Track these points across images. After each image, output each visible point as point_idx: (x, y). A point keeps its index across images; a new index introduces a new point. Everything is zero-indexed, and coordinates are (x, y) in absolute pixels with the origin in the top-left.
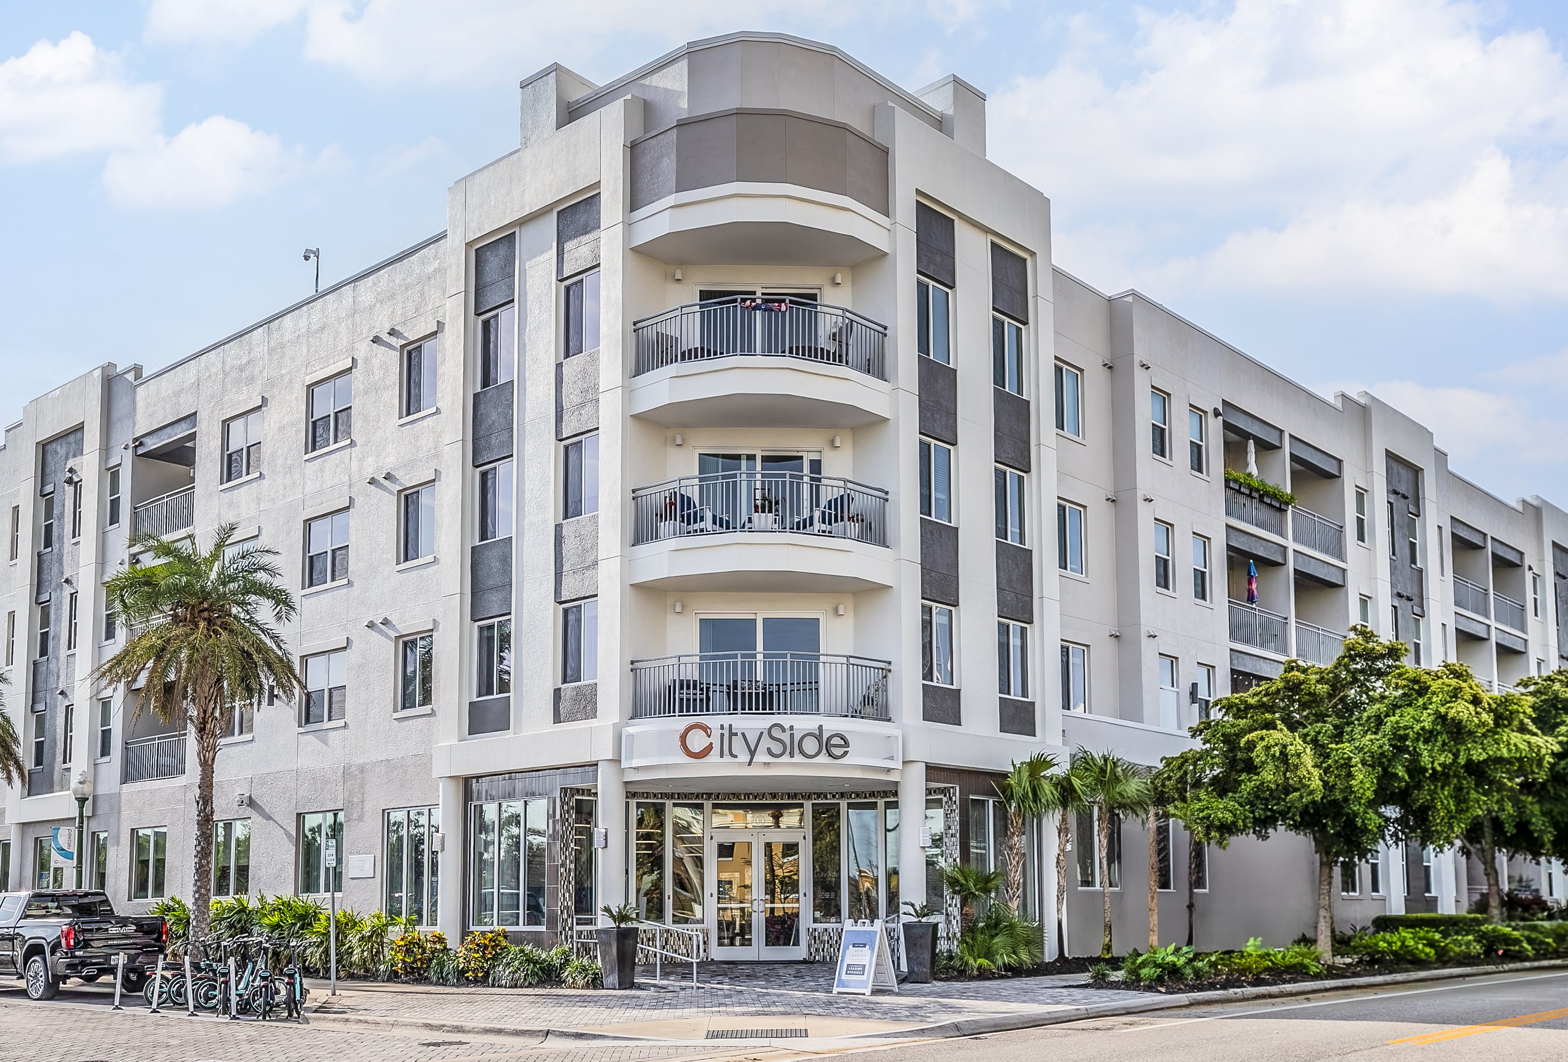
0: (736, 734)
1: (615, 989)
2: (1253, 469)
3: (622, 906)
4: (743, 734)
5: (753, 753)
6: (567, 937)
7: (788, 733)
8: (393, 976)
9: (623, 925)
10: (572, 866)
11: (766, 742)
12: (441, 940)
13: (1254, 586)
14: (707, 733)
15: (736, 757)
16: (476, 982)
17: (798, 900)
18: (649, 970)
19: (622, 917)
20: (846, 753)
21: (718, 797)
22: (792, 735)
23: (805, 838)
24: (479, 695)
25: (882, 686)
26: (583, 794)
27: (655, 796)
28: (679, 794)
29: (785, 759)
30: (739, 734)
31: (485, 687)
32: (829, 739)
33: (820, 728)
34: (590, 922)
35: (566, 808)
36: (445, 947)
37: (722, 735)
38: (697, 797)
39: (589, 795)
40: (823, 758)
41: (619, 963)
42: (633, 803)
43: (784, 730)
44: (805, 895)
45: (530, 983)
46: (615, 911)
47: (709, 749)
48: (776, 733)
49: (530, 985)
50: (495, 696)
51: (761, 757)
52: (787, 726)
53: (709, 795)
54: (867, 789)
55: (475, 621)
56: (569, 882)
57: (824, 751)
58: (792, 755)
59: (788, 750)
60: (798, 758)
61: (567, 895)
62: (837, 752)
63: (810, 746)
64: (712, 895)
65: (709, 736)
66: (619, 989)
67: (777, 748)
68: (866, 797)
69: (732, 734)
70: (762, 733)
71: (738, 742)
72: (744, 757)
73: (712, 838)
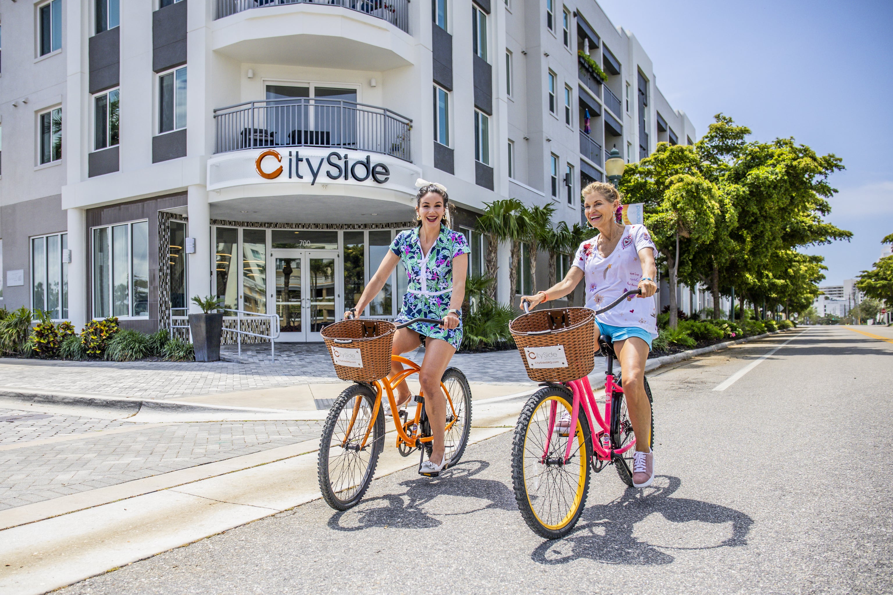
0: (301, 160)
1: (204, 362)
2: (587, 53)
3: (209, 297)
4: (308, 160)
5: (315, 175)
6: (165, 324)
7: (343, 161)
8: (34, 355)
9: (209, 312)
10: (169, 271)
11: (326, 167)
12: (68, 327)
13: (588, 124)
14: (278, 158)
15: (301, 177)
16: (94, 357)
17: (333, 300)
18: (233, 347)
19: (209, 305)
20: (387, 179)
21: (276, 226)
22: (346, 163)
23: (338, 256)
24: (97, 148)
25: (406, 138)
26: (176, 218)
27: (230, 223)
28: (248, 223)
29: (341, 180)
30: (304, 160)
31: (101, 142)
32: (374, 168)
33: (368, 158)
34: (183, 313)
35: (163, 227)
36: (73, 333)
37: (290, 160)
38: (261, 225)
39: (181, 219)
40: (370, 182)
41: (207, 341)
42: (214, 227)
43: (340, 158)
44: (339, 296)
45: (136, 358)
46: (203, 300)
47: (280, 171)
48: (334, 159)
49: (136, 359)
50: (108, 147)
51: (322, 178)
52: (342, 156)
53: (270, 225)
54: (384, 222)
55: (93, 94)
56: (167, 284)
57: (371, 176)
58: (346, 178)
59: (343, 174)
60: (351, 181)
61: (165, 293)
62: (380, 177)
63: (361, 171)
64: (272, 296)
65: (280, 161)
66: (209, 361)
67: (334, 172)
68: (382, 227)
69: (299, 160)
70: (322, 160)
71: (303, 167)
72: (308, 178)
73: (272, 255)
